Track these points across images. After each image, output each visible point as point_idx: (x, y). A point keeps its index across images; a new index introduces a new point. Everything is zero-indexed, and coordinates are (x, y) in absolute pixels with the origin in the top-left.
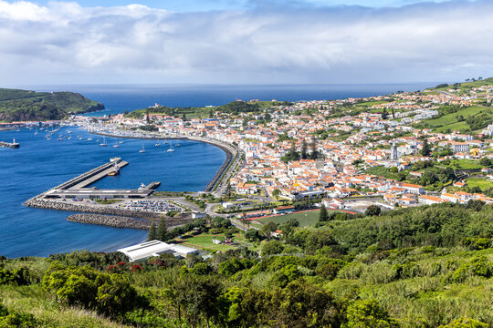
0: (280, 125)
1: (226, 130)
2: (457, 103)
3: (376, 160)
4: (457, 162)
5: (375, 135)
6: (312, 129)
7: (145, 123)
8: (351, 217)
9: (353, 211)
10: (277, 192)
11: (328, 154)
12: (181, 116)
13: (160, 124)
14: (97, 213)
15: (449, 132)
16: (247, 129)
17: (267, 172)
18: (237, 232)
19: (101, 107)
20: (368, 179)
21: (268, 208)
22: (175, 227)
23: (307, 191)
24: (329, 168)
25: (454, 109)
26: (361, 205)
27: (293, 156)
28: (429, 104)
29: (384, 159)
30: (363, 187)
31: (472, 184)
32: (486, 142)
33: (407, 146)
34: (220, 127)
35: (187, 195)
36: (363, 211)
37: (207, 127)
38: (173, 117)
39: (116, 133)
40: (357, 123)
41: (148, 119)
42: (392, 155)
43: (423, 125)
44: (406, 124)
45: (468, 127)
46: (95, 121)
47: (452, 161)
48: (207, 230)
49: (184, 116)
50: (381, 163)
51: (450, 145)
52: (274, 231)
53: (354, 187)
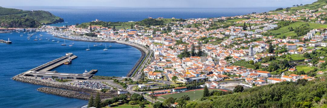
0: (177, 34)
1: (141, 37)
2: (288, 19)
3: (240, 56)
4: (290, 56)
5: (239, 40)
6: (198, 37)
7: (88, 32)
8: (225, 93)
9: (225, 89)
10: (175, 78)
11: (209, 53)
12: (112, 27)
13: (99, 32)
14: (56, 87)
15: (284, 37)
16: (155, 36)
17: (169, 65)
18: (148, 104)
19: (61, 21)
20: (235, 68)
21: (168, 88)
22: (106, 99)
23: (195, 77)
24: (209, 62)
25: (287, 24)
26: (230, 85)
27: (185, 54)
28: (272, 20)
29: (245, 56)
30: (232, 74)
31: (299, 69)
32: (307, 43)
33: (259, 47)
34: (137, 35)
35: (114, 79)
36: (232, 89)
37: (129, 35)
38: (107, 28)
39: (70, 37)
40: (227, 33)
41: (91, 29)
42: (250, 53)
43: (269, 33)
44: (259, 33)
45: (296, 34)
46: (58, 29)
47: (287, 56)
48: (127, 102)
49: (114, 28)
50: (242, 58)
51: (285, 46)
52: (173, 103)
53: (226, 74)
